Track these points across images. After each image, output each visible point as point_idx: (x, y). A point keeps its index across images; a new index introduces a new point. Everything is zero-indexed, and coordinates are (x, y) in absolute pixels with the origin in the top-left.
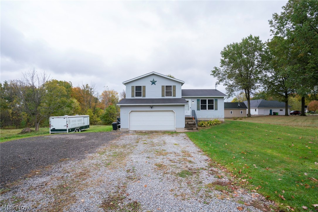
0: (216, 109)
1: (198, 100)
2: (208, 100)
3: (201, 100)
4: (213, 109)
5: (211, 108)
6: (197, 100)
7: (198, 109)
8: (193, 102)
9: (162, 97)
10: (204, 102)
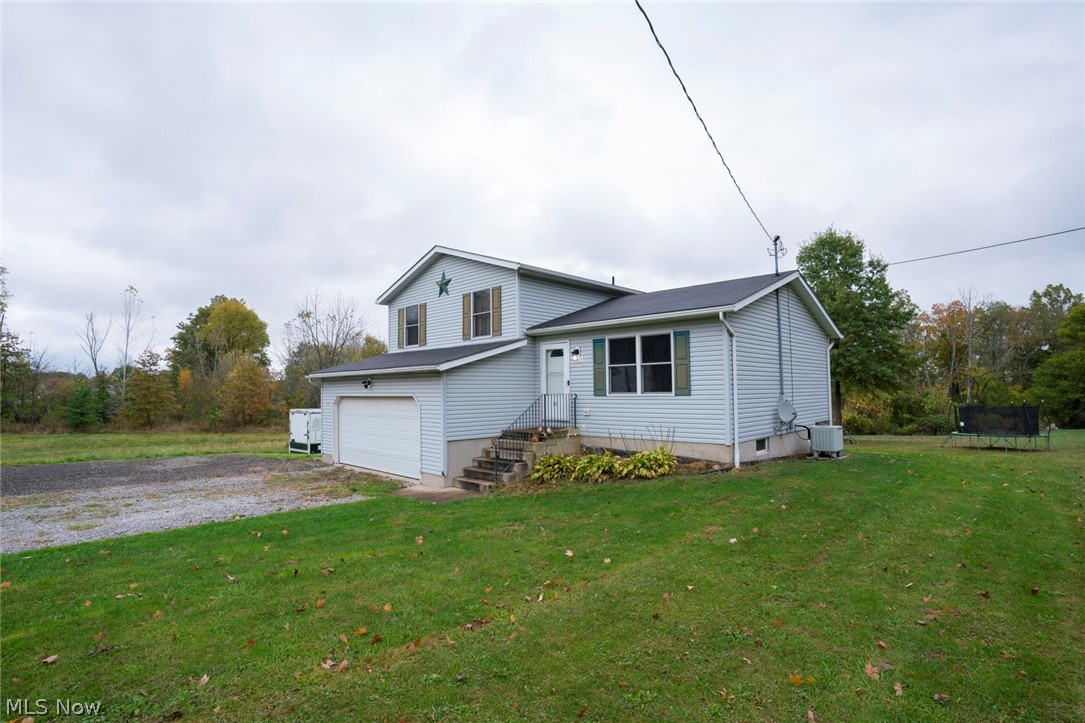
0: (685, 390)
1: (598, 344)
2: (644, 339)
3: (612, 342)
4: (669, 390)
5: (659, 381)
6: (595, 342)
7: (599, 391)
8: (576, 352)
9: (464, 339)
10: (622, 350)
